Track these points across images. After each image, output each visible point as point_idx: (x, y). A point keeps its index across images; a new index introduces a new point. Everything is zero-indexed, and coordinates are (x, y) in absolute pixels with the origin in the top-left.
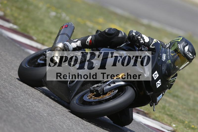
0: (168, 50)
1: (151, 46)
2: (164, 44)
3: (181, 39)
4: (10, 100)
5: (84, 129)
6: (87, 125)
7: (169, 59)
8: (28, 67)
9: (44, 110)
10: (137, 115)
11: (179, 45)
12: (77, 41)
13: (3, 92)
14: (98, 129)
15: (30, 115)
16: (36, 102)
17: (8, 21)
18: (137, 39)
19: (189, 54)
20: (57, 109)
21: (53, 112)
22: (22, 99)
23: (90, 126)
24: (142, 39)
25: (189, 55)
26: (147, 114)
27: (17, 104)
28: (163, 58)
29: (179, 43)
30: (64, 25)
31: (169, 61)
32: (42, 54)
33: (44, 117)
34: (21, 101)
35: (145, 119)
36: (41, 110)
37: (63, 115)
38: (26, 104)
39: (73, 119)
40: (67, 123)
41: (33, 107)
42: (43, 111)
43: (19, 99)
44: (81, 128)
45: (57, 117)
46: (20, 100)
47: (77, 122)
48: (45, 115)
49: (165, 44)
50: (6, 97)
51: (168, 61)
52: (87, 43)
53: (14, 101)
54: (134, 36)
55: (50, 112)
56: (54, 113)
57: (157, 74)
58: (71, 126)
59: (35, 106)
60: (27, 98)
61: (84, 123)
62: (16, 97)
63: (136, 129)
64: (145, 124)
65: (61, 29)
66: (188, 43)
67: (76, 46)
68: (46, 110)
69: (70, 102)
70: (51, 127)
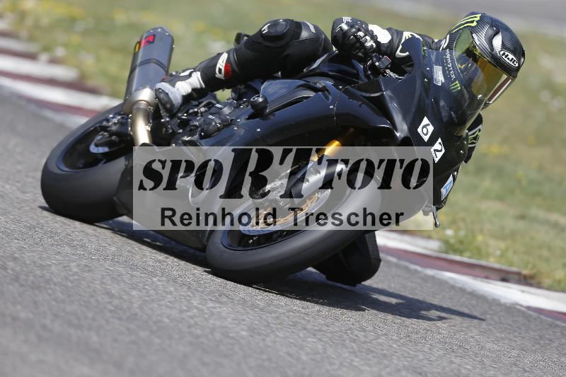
0: (448, 56)
1: (398, 52)
2: (433, 41)
3: (478, 19)
4: (137, 310)
5: (358, 354)
6: (366, 342)
7: (455, 81)
8: (66, 169)
9: (237, 320)
10: (504, 287)
11: (474, 35)
12: (190, 75)
13: (113, 291)
14: (399, 346)
15: (202, 343)
16: (210, 304)
17: (93, 91)
18: (355, 40)
19: (508, 55)
20: (275, 312)
21: (266, 323)
22: (169, 302)
23: (374, 342)
24: (368, 38)
25: (508, 59)
26: (532, 277)
27: (159, 318)
28: (435, 77)
29: (473, 30)
30: (142, 37)
31: (457, 86)
32: (99, 129)
33: (242, 341)
34: (171, 308)
35: (529, 293)
36: (230, 324)
37: (295, 324)
38: (185, 315)
39: (324, 331)
40: (309, 345)
41: (206, 320)
42: (235, 324)
43: (162, 303)
44: (350, 352)
45: (278, 333)
46: (167, 306)
47: (337, 338)
48: (244, 333)
49: (436, 41)
50: (125, 306)
51: (454, 86)
52: (218, 75)
53: (150, 311)
54: (346, 31)
55: (256, 324)
56: (268, 325)
57: (428, 125)
58: (321, 351)
59: (212, 314)
60: (183, 296)
61: (357, 336)
62: (153, 300)
63: (506, 326)
64: (529, 308)
65: (137, 50)
66: (498, 27)
67: (190, 90)
68: (243, 320)
69: (206, 246)
70: (266, 364)
